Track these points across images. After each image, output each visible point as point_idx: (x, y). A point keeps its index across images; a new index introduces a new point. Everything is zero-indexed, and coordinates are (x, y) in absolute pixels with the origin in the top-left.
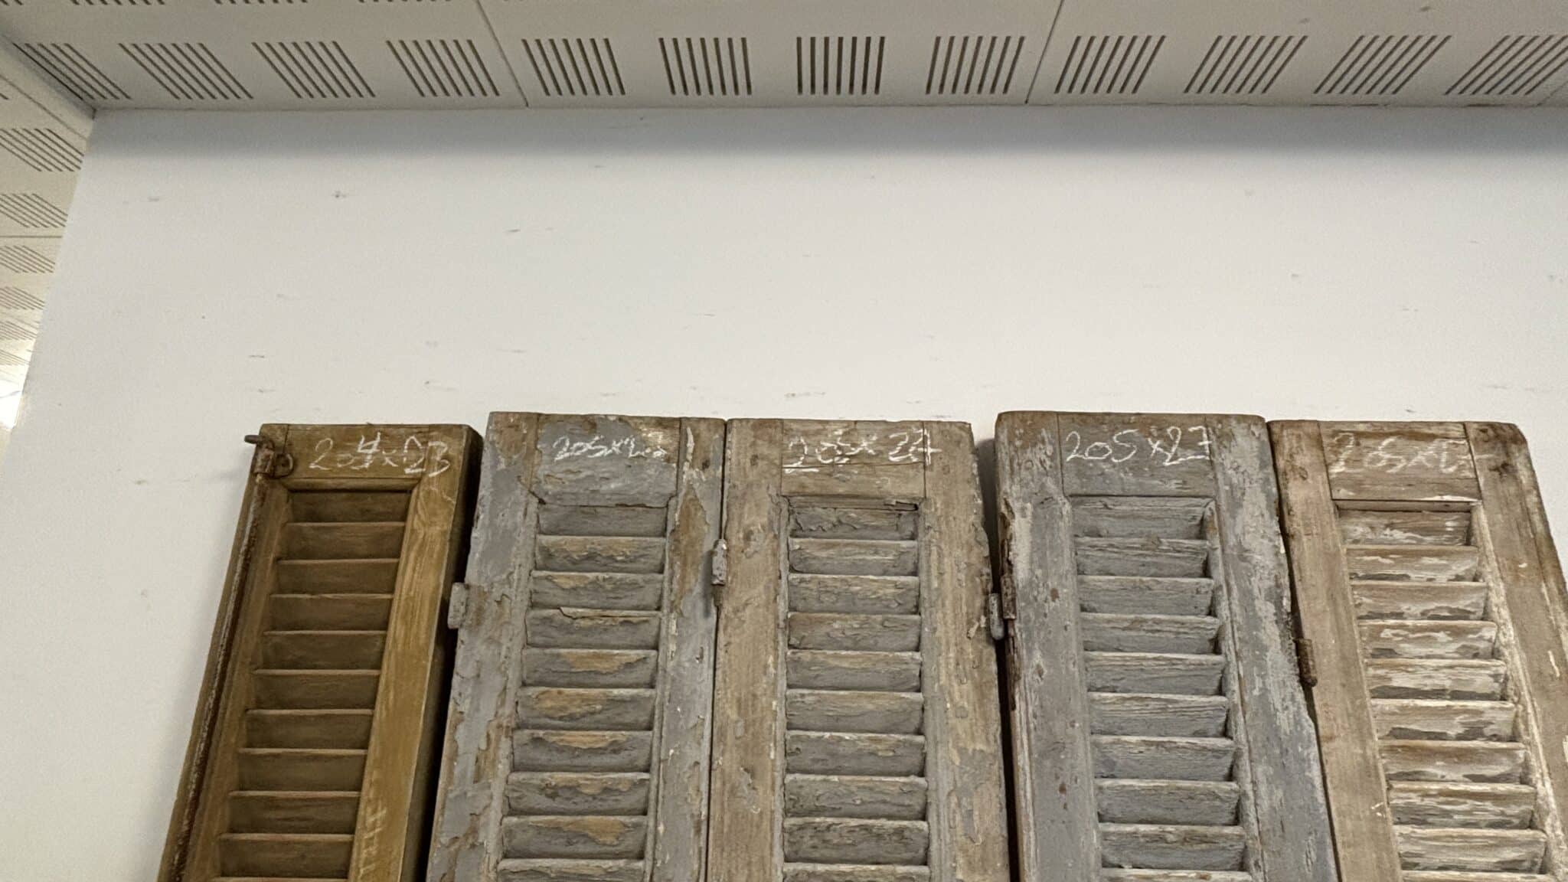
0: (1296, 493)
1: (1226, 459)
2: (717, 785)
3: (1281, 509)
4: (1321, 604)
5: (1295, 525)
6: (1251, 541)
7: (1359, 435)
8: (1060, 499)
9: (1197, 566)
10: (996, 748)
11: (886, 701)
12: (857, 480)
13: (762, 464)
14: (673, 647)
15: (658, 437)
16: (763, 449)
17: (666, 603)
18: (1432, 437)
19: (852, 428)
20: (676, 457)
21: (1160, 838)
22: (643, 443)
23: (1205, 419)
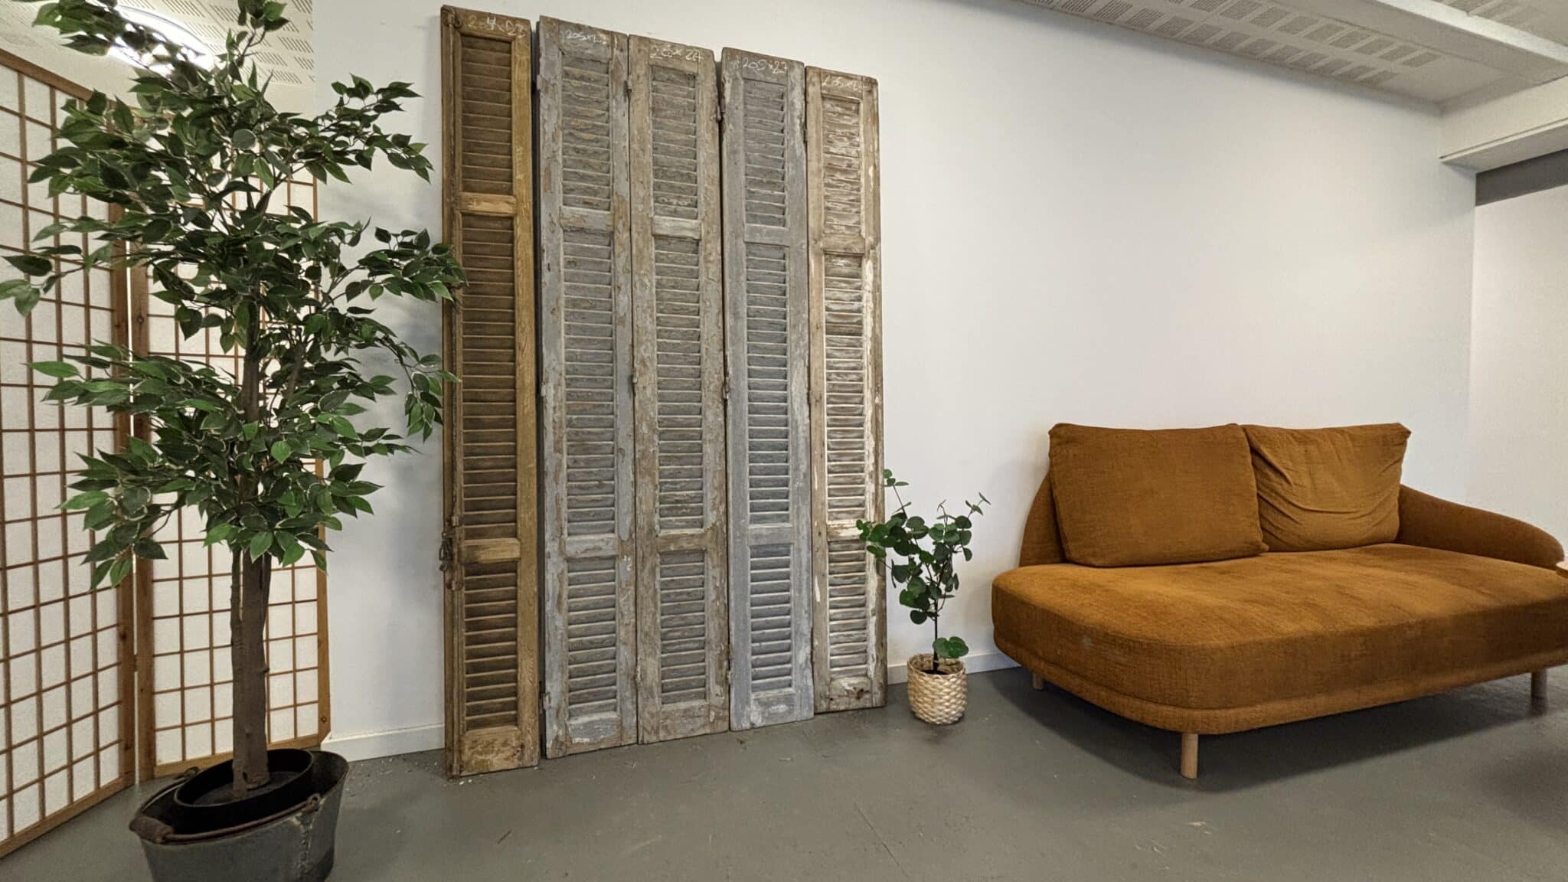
0: (811, 89)
1: (792, 74)
2: (632, 153)
3: (805, 93)
4: (813, 123)
5: (809, 99)
6: (796, 101)
7: (832, 75)
8: (740, 78)
9: (780, 107)
10: (717, 153)
11: (684, 137)
12: (675, 64)
13: (642, 53)
14: (614, 110)
15: (604, 36)
16: (643, 47)
17: (611, 97)
18: (852, 79)
19: (673, 46)
20: (611, 45)
21: (762, 181)
22: (598, 38)
23: (787, 61)
